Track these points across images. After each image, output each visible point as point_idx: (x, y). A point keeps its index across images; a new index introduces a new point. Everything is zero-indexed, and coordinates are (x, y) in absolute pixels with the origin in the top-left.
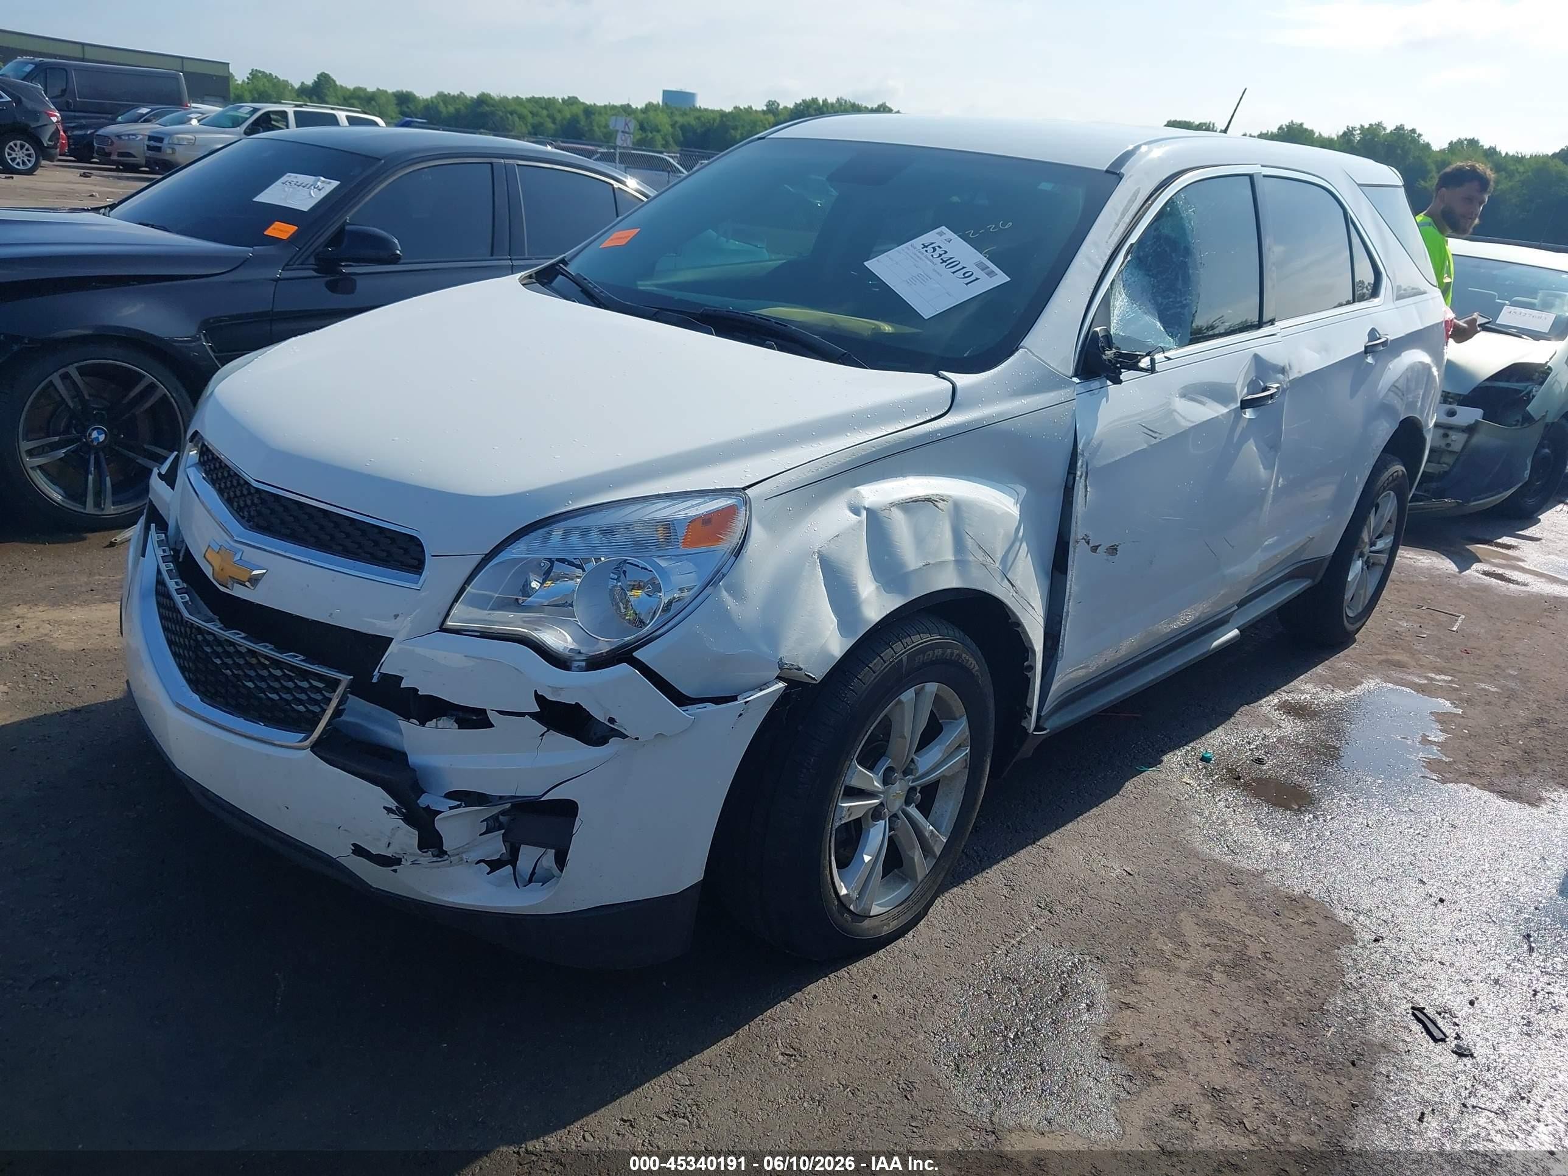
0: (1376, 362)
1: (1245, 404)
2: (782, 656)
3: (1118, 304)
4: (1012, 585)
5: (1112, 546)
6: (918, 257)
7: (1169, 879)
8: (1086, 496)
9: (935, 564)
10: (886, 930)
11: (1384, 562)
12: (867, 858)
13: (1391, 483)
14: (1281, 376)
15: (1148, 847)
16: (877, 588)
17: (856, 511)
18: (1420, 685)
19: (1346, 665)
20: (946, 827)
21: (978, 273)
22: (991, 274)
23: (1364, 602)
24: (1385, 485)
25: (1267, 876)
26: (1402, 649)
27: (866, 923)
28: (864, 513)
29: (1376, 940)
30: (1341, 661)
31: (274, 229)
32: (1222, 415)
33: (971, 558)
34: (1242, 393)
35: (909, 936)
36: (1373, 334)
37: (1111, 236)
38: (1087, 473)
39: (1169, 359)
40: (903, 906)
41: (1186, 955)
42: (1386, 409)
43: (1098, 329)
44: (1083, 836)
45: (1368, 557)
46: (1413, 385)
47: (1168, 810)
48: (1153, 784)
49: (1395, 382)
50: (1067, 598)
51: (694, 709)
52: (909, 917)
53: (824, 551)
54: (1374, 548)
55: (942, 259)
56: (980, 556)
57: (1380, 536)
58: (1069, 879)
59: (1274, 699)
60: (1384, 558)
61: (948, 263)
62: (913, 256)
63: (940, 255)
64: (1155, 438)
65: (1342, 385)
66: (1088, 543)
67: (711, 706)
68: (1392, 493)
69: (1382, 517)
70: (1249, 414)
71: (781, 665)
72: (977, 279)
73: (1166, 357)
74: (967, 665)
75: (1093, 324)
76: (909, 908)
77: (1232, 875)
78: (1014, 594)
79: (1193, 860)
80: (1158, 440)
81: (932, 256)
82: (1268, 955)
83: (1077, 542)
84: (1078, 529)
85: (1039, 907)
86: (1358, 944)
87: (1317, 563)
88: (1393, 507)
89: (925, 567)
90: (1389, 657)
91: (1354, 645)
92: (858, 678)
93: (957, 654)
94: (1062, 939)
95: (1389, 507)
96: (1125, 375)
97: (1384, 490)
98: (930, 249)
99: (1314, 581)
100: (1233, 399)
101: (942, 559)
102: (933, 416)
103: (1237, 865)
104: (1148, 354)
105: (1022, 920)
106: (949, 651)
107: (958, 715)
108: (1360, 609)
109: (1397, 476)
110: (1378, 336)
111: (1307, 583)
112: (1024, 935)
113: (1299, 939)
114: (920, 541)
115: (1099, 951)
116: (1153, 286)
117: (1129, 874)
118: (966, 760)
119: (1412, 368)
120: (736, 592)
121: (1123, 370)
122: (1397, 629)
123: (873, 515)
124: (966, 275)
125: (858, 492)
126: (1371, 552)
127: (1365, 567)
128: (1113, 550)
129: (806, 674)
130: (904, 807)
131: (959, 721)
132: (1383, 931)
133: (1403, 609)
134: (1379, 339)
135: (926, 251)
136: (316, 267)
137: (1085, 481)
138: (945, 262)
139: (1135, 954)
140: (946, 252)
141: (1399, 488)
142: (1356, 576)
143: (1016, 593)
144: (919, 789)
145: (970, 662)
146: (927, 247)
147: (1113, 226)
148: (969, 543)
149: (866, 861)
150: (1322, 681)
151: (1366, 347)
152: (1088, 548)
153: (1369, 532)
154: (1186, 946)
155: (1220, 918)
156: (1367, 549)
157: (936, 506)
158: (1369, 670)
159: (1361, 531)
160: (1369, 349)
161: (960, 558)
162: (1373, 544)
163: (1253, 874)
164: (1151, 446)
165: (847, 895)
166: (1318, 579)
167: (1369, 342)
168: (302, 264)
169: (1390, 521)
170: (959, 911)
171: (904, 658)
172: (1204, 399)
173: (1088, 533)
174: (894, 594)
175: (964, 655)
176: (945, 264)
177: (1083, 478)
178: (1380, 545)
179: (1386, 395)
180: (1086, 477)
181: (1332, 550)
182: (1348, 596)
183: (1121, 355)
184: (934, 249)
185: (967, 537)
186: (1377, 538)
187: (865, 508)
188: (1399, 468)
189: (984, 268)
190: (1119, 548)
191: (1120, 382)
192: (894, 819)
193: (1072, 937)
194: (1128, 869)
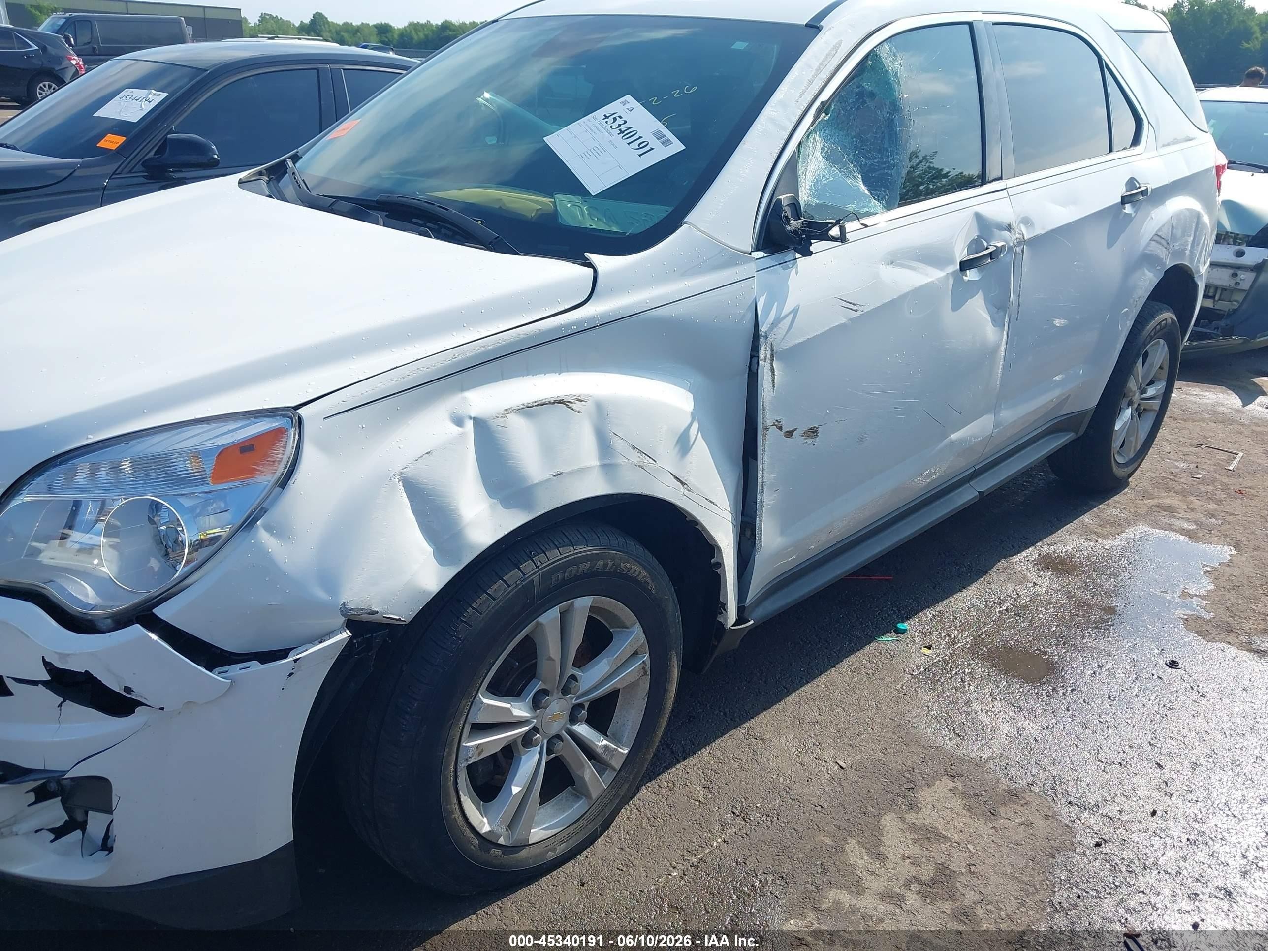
0: (1136, 212)
1: (965, 266)
2: (344, 601)
3: (811, 168)
4: (683, 483)
5: (811, 429)
6: (598, 129)
7: (883, 772)
8: (773, 380)
9: (571, 473)
10: (551, 855)
11: (1157, 408)
12: (515, 790)
13: (1158, 331)
14: (1006, 233)
15: (868, 734)
16: (492, 507)
17: (458, 422)
18: (1188, 531)
19: (1115, 512)
20: (628, 737)
21: (654, 143)
22: (667, 143)
23: (1135, 447)
24: (1152, 334)
25: (990, 765)
26: (1175, 492)
27: (524, 853)
28: (469, 425)
29: (1098, 845)
30: (1111, 508)
31: (106, 141)
32: (938, 279)
33: (621, 460)
34: (961, 254)
35: (581, 857)
36: (1132, 183)
37: (802, 95)
38: (772, 356)
39: (866, 226)
40: (576, 825)
41: (882, 871)
42: (1148, 259)
43: (782, 197)
44: (801, 721)
45: (1139, 405)
46: (1179, 233)
47: (899, 687)
48: (889, 656)
49: (1159, 230)
50: (759, 487)
51: (235, 670)
52: (582, 837)
53: (409, 472)
54: (1144, 396)
55: (620, 130)
56: (635, 457)
57: (1151, 383)
58: (774, 777)
59: (1032, 553)
60: (1156, 404)
61: (626, 133)
62: (593, 128)
63: (620, 125)
64: (856, 311)
65: (1097, 238)
66: (780, 428)
67: (255, 665)
68: (1162, 341)
69: (1151, 365)
70: (972, 275)
71: (344, 610)
72: (652, 149)
73: (862, 224)
74: (629, 574)
75: (778, 190)
76: (582, 828)
77: (951, 765)
78: (686, 492)
79: (912, 748)
80: (859, 313)
81: (611, 127)
82: (973, 868)
83: (767, 429)
84: (767, 415)
85: (734, 813)
86: (1077, 850)
87: (1080, 415)
88: (1164, 355)
89: (556, 478)
90: (1160, 501)
91: (1126, 490)
92: (473, 608)
93: (613, 564)
94: (747, 853)
95: (1159, 353)
96: (816, 246)
97: (1151, 338)
98: (610, 120)
99: (1077, 434)
100: (951, 261)
101: (583, 465)
102: (567, 307)
103: (959, 752)
104: (837, 223)
105: (710, 831)
106: (600, 562)
107: (628, 624)
108: (1132, 455)
109: (1166, 324)
110: (1138, 185)
111: (1071, 435)
112: (708, 851)
113: (1011, 845)
114: (548, 449)
115: (786, 868)
116: (856, 147)
117: (841, 767)
118: (644, 668)
119: (1178, 216)
120: (279, 531)
121: (813, 241)
122: (1173, 470)
123: (480, 424)
124: (641, 146)
125: (465, 399)
126: (1141, 399)
127: (1136, 414)
128: (813, 432)
129: (384, 617)
130: (568, 726)
131: (631, 629)
132: (1107, 832)
133: (1181, 449)
134: (1139, 188)
135: (607, 122)
136: (146, 174)
137: (771, 364)
138: (622, 132)
139: (825, 870)
140: (625, 122)
141: (1170, 336)
142: (1125, 423)
143: (689, 491)
144: (587, 705)
145: (633, 570)
146: (607, 117)
147: (805, 84)
148: (618, 445)
149: (514, 792)
150: (1088, 533)
151: (1123, 198)
152: (782, 433)
153: (1136, 382)
154: (882, 858)
155: (928, 822)
156: (1136, 397)
157: (570, 408)
158: (1136, 518)
159: (1126, 381)
160: (1126, 199)
161: (606, 462)
162: (1143, 391)
163: (976, 764)
164: (851, 320)
165: (490, 831)
166: (1081, 432)
167: (1127, 192)
168: (130, 172)
169: (1161, 368)
170: (645, 823)
171: (536, 578)
172: (915, 264)
173: (779, 418)
174: (514, 510)
175: (623, 564)
176: (622, 135)
177: (768, 361)
178: (1151, 391)
179: (1148, 245)
180: (772, 360)
181: (1093, 402)
182: (1116, 444)
183: (810, 224)
184: (615, 119)
185: (616, 438)
186: (1148, 385)
187: (470, 418)
188: (1168, 316)
189: (659, 136)
190: (819, 429)
191: (810, 254)
192: (555, 741)
193: (760, 851)
194: (841, 763)
